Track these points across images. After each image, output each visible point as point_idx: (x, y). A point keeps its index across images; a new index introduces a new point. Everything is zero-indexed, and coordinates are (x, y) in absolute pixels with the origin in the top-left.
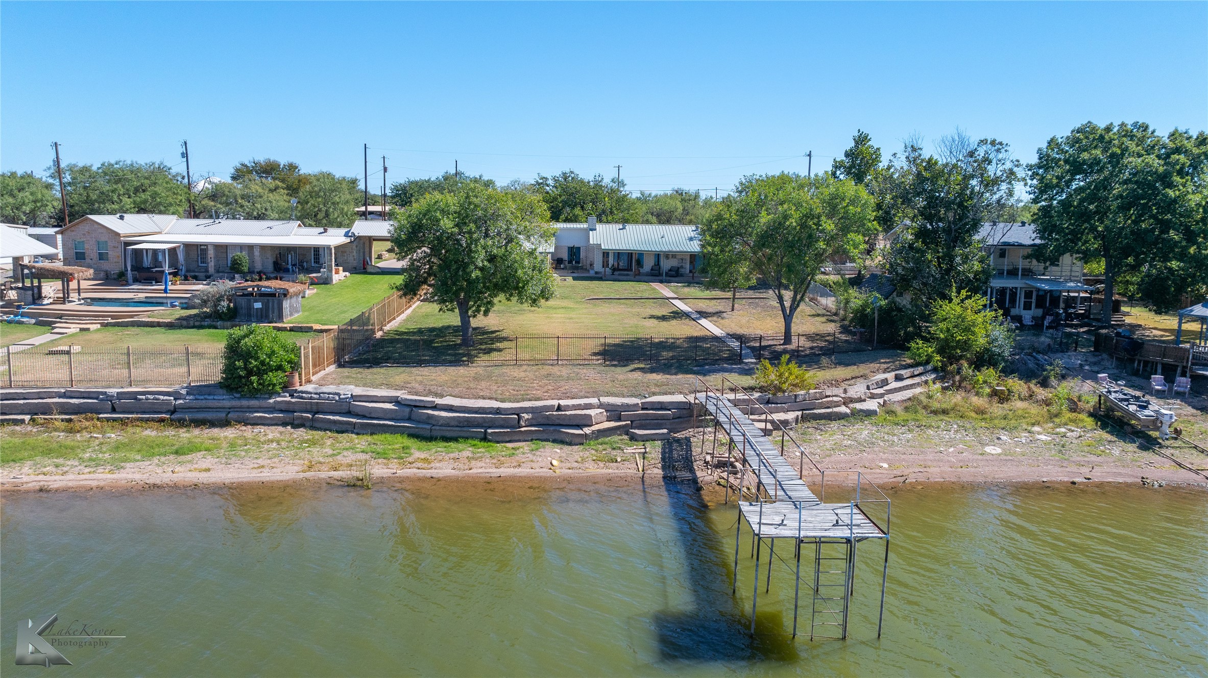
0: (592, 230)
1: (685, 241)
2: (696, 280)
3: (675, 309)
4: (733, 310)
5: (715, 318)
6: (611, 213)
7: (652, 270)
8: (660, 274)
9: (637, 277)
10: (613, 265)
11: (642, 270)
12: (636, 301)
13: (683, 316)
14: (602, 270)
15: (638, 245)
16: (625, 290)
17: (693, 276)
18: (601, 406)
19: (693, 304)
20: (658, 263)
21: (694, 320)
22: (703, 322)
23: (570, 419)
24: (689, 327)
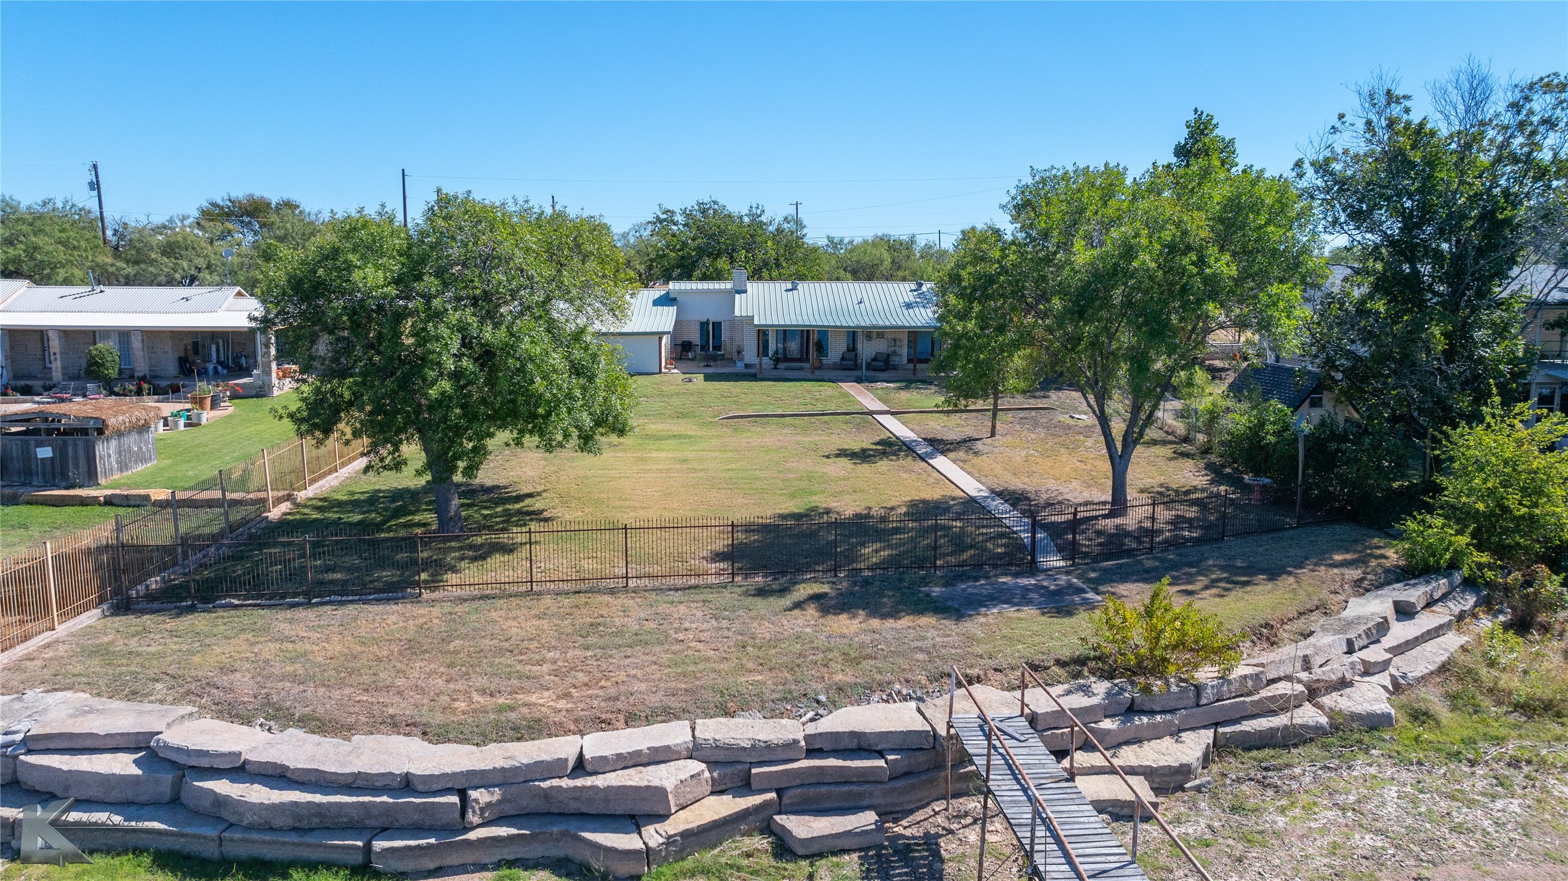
0: (739, 292)
1: (899, 310)
2: (920, 376)
3: (885, 435)
4: (993, 435)
5: (961, 454)
6: (778, 265)
7: (843, 359)
8: (857, 367)
9: (818, 373)
10: (776, 352)
11: (825, 360)
12: (813, 419)
13: (900, 450)
14: (756, 361)
15: (817, 317)
16: (795, 397)
17: (915, 369)
18: (695, 751)
19: (918, 424)
20: (852, 348)
21: (923, 460)
22: (941, 462)
23: (607, 800)
24: (914, 476)
